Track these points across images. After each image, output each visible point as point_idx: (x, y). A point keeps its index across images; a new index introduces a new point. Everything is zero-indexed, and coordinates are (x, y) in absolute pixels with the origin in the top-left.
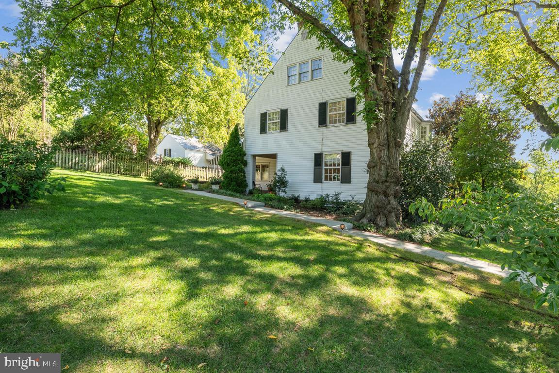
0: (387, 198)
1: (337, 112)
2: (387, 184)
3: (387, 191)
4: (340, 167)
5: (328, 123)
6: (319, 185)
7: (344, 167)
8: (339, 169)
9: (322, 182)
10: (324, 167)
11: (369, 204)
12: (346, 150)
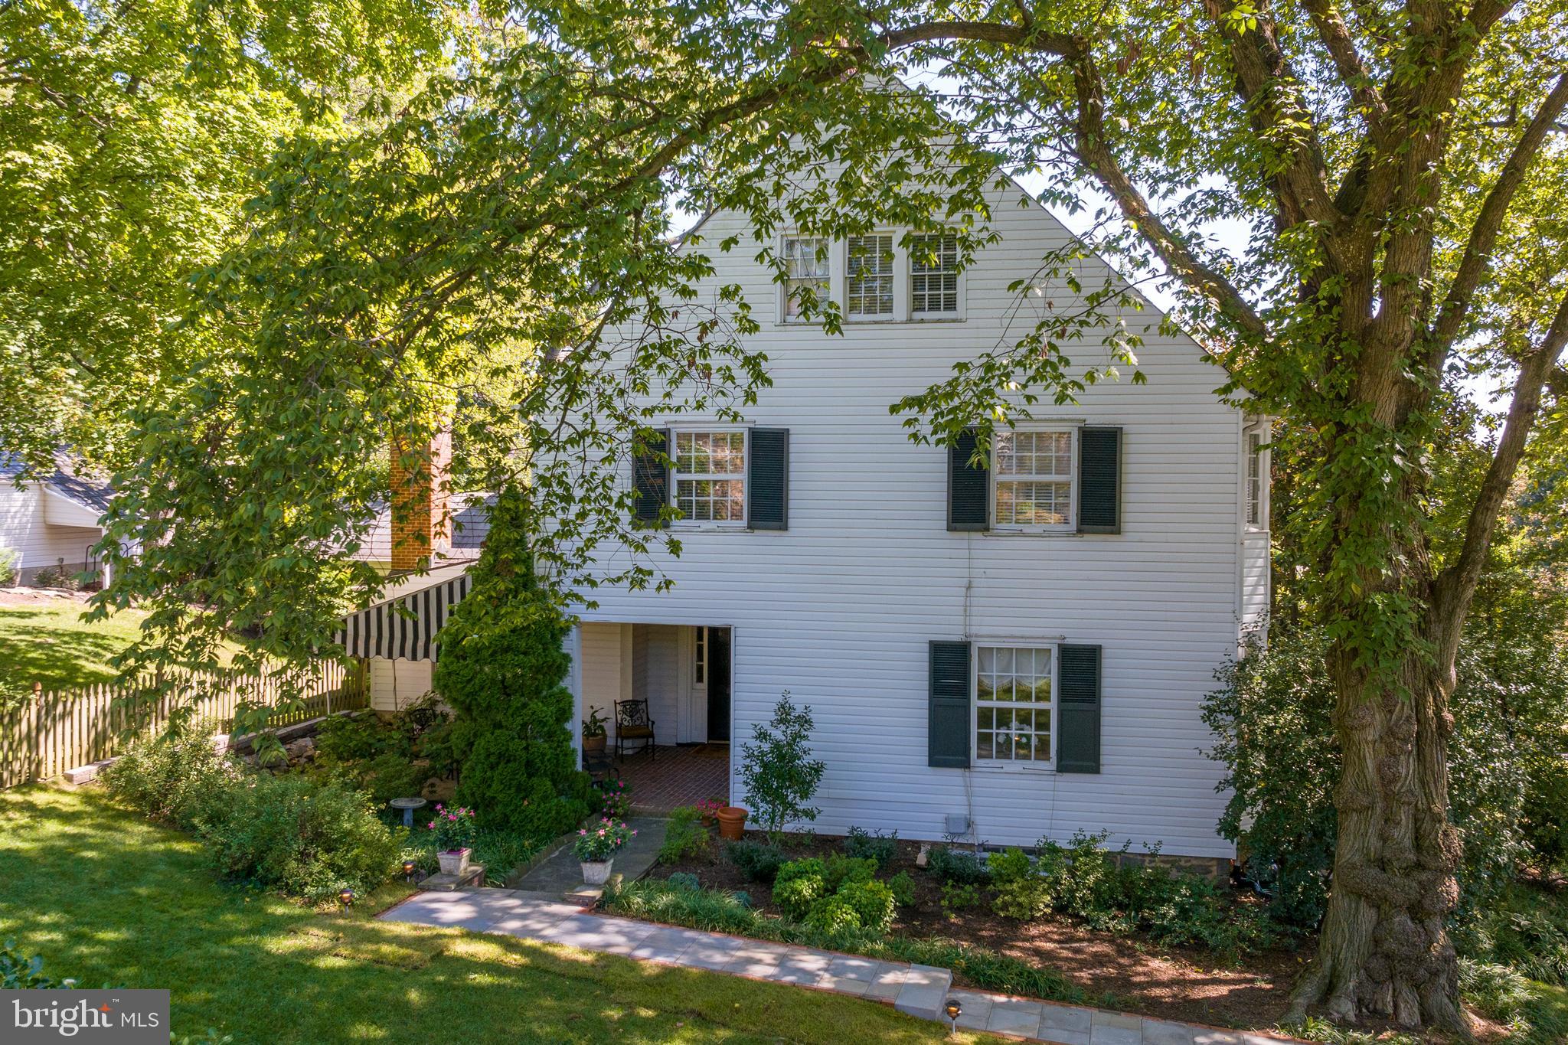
0: (1421, 922)
1: (1035, 478)
2: (1424, 876)
3: (1427, 902)
4: (1052, 706)
5: (993, 518)
6: (952, 776)
7: (1070, 706)
8: (1043, 714)
9: (965, 764)
10: (976, 703)
11: (1351, 942)
12: (1079, 637)
